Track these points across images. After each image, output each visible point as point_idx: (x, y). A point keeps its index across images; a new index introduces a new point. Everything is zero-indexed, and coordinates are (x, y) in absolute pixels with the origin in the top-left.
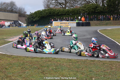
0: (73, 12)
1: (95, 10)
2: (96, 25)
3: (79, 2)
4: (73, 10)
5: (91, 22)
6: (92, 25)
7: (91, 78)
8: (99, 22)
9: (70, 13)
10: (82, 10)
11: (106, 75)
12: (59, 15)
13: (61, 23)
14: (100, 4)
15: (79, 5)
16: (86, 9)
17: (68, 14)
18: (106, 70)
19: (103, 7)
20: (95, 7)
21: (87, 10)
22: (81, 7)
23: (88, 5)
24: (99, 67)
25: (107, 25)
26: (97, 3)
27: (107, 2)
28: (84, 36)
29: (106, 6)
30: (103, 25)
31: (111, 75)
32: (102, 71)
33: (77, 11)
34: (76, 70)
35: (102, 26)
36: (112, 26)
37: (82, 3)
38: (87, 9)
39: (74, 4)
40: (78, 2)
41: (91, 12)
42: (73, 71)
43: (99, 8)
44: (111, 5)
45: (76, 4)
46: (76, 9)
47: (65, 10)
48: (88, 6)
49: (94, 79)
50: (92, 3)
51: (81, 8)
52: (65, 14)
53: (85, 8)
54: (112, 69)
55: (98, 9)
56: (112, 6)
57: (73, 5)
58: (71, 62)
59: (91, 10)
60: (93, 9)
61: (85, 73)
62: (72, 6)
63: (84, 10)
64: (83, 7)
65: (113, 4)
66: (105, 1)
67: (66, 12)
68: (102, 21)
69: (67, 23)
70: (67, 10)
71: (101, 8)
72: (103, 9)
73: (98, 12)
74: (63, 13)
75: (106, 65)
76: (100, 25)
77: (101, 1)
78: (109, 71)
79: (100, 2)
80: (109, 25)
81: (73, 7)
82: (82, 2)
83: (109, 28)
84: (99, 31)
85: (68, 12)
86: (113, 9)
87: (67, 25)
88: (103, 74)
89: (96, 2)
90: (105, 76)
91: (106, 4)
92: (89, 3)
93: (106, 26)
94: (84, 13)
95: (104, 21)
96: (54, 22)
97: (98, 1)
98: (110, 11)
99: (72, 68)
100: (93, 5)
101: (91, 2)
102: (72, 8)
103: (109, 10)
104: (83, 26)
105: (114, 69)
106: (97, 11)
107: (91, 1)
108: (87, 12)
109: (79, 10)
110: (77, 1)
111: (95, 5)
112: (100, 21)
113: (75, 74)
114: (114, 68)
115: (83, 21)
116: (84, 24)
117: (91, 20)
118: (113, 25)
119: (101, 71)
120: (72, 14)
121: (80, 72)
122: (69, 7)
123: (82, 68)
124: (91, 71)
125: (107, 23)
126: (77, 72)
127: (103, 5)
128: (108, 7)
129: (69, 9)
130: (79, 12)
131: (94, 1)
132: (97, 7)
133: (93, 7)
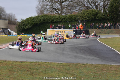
0: (70, 19)
1: (95, 17)
3: (77, 8)
4: (70, 16)
5: (90, 30)
7: (80, 78)
8: (99, 30)
9: (66, 20)
12: (54, 23)
15: (78, 11)
16: (85, 15)
17: (64, 22)
21: (86, 17)
22: (79, 13)
24: (90, 69)
25: (109, 34)
27: (109, 8)
28: (81, 44)
29: (108, 12)
30: (104, 34)
31: (101, 76)
32: (92, 72)
33: (75, 18)
34: (66, 72)
36: (114, 35)
37: (81, 9)
38: (86, 15)
39: (71, 10)
41: (91, 19)
42: (63, 73)
43: (100, 15)
44: (113, 11)
45: (74, 10)
46: (73, 16)
47: (61, 16)
48: (88, 13)
50: (92, 9)
51: (80, 15)
52: (61, 22)
53: (84, 14)
54: (102, 70)
55: (99, 16)
56: (115, 13)
57: (70, 11)
59: (90, 16)
60: (93, 15)
61: (75, 74)
62: (69, 12)
63: (82, 17)
64: (81, 13)
65: (116, 10)
66: (107, 7)
67: (63, 19)
68: (103, 30)
70: (64, 16)
71: (102, 14)
72: (104, 16)
73: (98, 20)
74: (59, 20)
75: (97, 67)
76: (101, 33)
77: (103, 7)
78: (99, 73)
79: (101, 7)
80: (111, 34)
81: (71, 13)
82: (80, 8)
84: (99, 39)
85: (65, 19)
86: (116, 16)
87: (63, 33)
88: (93, 75)
89: (97, 8)
91: (107, 10)
92: (89, 9)
93: (107, 35)
94: (82, 20)
95: (106, 30)
96: (48, 30)
97: (99, 7)
99: (62, 70)
100: (92, 11)
101: (90, 8)
102: (69, 14)
103: (111, 17)
106: (97, 18)
107: (91, 7)
108: (86, 19)
109: (77, 16)
110: (75, 7)
111: (95, 11)
112: (101, 30)
113: (64, 75)
114: (105, 70)
115: (81, 29)
120: (69, 21)
121: (70, 73)
122: (65, 13)
123: (72, 70)
124: (81, 73)
125: (109, 32)
126: (67, 73)
127: (104, 11)
128: (111, 14)
129: (65, 15)
130: (76, 18)
131: (94, 7)
132: (97, 14)
133: (93, 13)
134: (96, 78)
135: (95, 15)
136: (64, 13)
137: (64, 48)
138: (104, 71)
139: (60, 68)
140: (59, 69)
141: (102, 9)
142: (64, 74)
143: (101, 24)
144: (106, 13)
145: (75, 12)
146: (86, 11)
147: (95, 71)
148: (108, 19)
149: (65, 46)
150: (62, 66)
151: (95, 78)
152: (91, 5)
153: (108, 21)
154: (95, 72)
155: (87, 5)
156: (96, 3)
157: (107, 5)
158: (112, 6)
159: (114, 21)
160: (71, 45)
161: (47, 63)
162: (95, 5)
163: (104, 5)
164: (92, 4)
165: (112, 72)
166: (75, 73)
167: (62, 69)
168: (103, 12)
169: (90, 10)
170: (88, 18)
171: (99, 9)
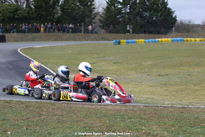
1: (14, 15)
2: (16, 40)
5: (7, 35)
6: (9, 41)
7: (4, 131)
8: (20, 35)
11: (30, 126)
14: (23, 5)
18: (30, 117)
19: (28, 9)
20: (15, 9)
23: (2, 7)
24: (19, 113)
25: (34, 40)
26: (18, 2)
27: (35, 1)
29: (33, 7)
30: (27, 40)
31: (38, 126)
35: (26, 42)
36: (42, 42)
41: (8, 18)
43: (21, 12)
44: (41, 7)
48: (3, 8)
49: (9, 133)
50: (9, 2)
54: (40, 115)
55: (20, 14)
56: (43, 8)
59: (6, 14)
60: (10, 12)
65: (45, 4)
68: (26, 34)
71: (25, 10)
72: (28, 13)
73: (19, 19)
75: (31, 108)
76: (22, 40)
78: (35, 120)
79: (23, 1)
80: (38, 41)
84: (20, 50)
86: (45, 13)
88: (26, 124)
89: (16, 1)
90: (29, 128)
91: (32, 4)
92: (4, 3)
93: (32, 42)
95: (29, 34)
98: (39, 16)
100: (10, 5)
101: (7, 2)
103: (38, 14)
106: (17, 17)
111: (14, 6)
114: (44, 113)
117: (8, 31)
118: (44, 40)
119: (23, 120)
125: (34, 38)
128: (37, 10)
132: (17, 10)
133: (10, 9)
135: (14, 11)
138: (43, 117)
141: (24, 3)
144: (30, 7)
148: (33, 18)
151: (29, 131)
154: (28, 119)
165: (55, 118)
168: (26, 7)
169: (7, 5)
170: (4, 16)
171: (20, 2)
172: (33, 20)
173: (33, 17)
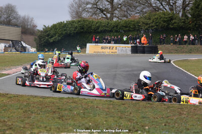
0: (126, 27)
1: (169, 24)
2: (170, 52)
3: (138, 8)
4: (126, 22)
5: (160, 46)
7: (143, 126)
8: (175, 47)
9: (120, 28)
10: (143, 23)
11: (169, 123)
12: (99, 33)
13: (102, 48)
14: (178, 13)
15: (139, 15)
16: (151, 21)
17: (116, 31)
18: (170, 116)
19: (184, 18)
20: (170, 17)
21: (153, 24)
22: (141, 18)
23: (155, 15)
24: (160, 112)
25: (191, 53)
27: (192, 9)
29: (190, 16)
30: (183, 52)
31: (177, 123)
33: (134, 25)
34: (120, 115)
35: (180, 54)
37: (144, 11)
38: (153, 21)
39: (129, 12)
40: (136, 7)
41: (161, 27)
42: (113, 117)
43: (177, 21)
44: (199, 16)
45: (133, 11)
46: (132, 21)
47: (110, 22)
48: (156, 17)
49: (147, 128)
50: (163, 10)
51: (143, 20)
52: (111, 31)
53: (150, 19)
54: (180, 114)
55: (175, 23)
57: (126, 13)
58: (112, 104)
59: (160, 23)
60: (164, 21)
61: (133, 120)
62: (125, 16)
63: (147, 24)
64: (145, 18)
66: (189, 8)
67: (114, 27)
68: (182, 46)
69: (114, 48)
70: (116, 22)
71: (180, 19)
72: (184, 22)
73: (174, 29)
74: (107, 29)
76: (177, 52)
77: (181, 7)
78: (175, 118)
79: (178, 9)
80: (195, 53)
81: (127, 17)
82: (144, 8)
83: (194, 57)
84: (174, 62)
85: (117, 26)
87: (114, 50)
88: (165, 121)
89: (171, 10)
90: (167, 124)
91: (189, 13)
92: (158, 11)
93: (188, 54)
94: (147, 29)
95: (185, 46)
96: (88, 45)
97: (176, 8)
98: (197, 26)
100: (164, 13)
101: (161, 10)
102: (125, 18)
103: (196, 24)
104: (144, 53)
105: (185, 115)
106: (172, 27)
107: (161, 7)
108: (152, 27)
109: (138, 22)
110: (134, 6)
111: (169, 14)
112: (178, 46)
113: (116, 121)
114: (185, 113)
116: (146, 49)
119: (162, 118)
120: (124, 31)
121: (125, 118)
122: (118, 17)
123: (129, 113)
124: (144, 118)
125: (191, 50)
126: (120, 118)
127: (184, 15)
128: (194, 19)
129: (118, 21)
130: (137, 26)
131: (167, 7)
132: (171, 19)
133: (165, 18)
134: (169, 126)
135: (168, 20)
136: (115, 16)
137: (115, 75)
138: (183, 116)
139: (108, 108)
140: (107, 110)
141: (180, 11)
142: (116, 119)
143: (178, 36)
144: (187, 18)
145: (135, 15)
146: (154, 13)
147: (168, 115)
148: (189, 29)
149: (116, 71)
150: (111, 106)
151: (167, 127)
152: (162, 5)
153: (189, 32)
154: (168, 117)
155: (155, 3)
156: (171, 1)
157: (189, 4)
158: (197, 6)
159: (199, 32)
160: (127, 71)
161: (86, 99)
162: (169, 4)
163: (183, 4)
164: (163, 3)
165: (196, 117)
166: (134, 118)
167: (113, 110)
168: (182, 16)
169: (161, 13)
170: (157, 26)
171: (176, 11)
172: (190, 30)
173: (190, 27)
